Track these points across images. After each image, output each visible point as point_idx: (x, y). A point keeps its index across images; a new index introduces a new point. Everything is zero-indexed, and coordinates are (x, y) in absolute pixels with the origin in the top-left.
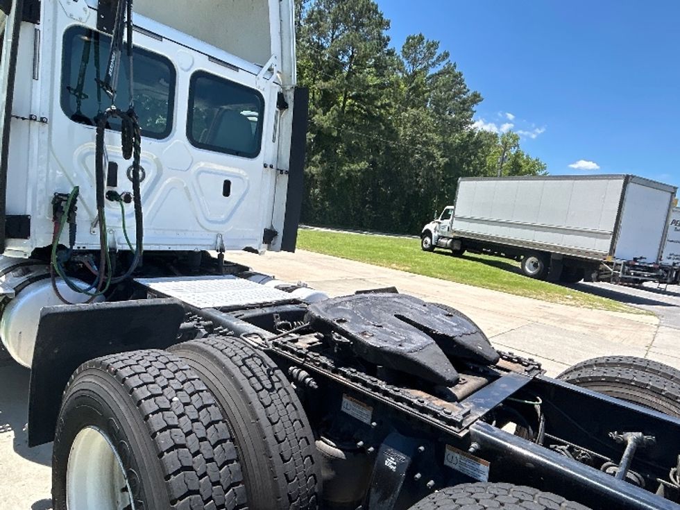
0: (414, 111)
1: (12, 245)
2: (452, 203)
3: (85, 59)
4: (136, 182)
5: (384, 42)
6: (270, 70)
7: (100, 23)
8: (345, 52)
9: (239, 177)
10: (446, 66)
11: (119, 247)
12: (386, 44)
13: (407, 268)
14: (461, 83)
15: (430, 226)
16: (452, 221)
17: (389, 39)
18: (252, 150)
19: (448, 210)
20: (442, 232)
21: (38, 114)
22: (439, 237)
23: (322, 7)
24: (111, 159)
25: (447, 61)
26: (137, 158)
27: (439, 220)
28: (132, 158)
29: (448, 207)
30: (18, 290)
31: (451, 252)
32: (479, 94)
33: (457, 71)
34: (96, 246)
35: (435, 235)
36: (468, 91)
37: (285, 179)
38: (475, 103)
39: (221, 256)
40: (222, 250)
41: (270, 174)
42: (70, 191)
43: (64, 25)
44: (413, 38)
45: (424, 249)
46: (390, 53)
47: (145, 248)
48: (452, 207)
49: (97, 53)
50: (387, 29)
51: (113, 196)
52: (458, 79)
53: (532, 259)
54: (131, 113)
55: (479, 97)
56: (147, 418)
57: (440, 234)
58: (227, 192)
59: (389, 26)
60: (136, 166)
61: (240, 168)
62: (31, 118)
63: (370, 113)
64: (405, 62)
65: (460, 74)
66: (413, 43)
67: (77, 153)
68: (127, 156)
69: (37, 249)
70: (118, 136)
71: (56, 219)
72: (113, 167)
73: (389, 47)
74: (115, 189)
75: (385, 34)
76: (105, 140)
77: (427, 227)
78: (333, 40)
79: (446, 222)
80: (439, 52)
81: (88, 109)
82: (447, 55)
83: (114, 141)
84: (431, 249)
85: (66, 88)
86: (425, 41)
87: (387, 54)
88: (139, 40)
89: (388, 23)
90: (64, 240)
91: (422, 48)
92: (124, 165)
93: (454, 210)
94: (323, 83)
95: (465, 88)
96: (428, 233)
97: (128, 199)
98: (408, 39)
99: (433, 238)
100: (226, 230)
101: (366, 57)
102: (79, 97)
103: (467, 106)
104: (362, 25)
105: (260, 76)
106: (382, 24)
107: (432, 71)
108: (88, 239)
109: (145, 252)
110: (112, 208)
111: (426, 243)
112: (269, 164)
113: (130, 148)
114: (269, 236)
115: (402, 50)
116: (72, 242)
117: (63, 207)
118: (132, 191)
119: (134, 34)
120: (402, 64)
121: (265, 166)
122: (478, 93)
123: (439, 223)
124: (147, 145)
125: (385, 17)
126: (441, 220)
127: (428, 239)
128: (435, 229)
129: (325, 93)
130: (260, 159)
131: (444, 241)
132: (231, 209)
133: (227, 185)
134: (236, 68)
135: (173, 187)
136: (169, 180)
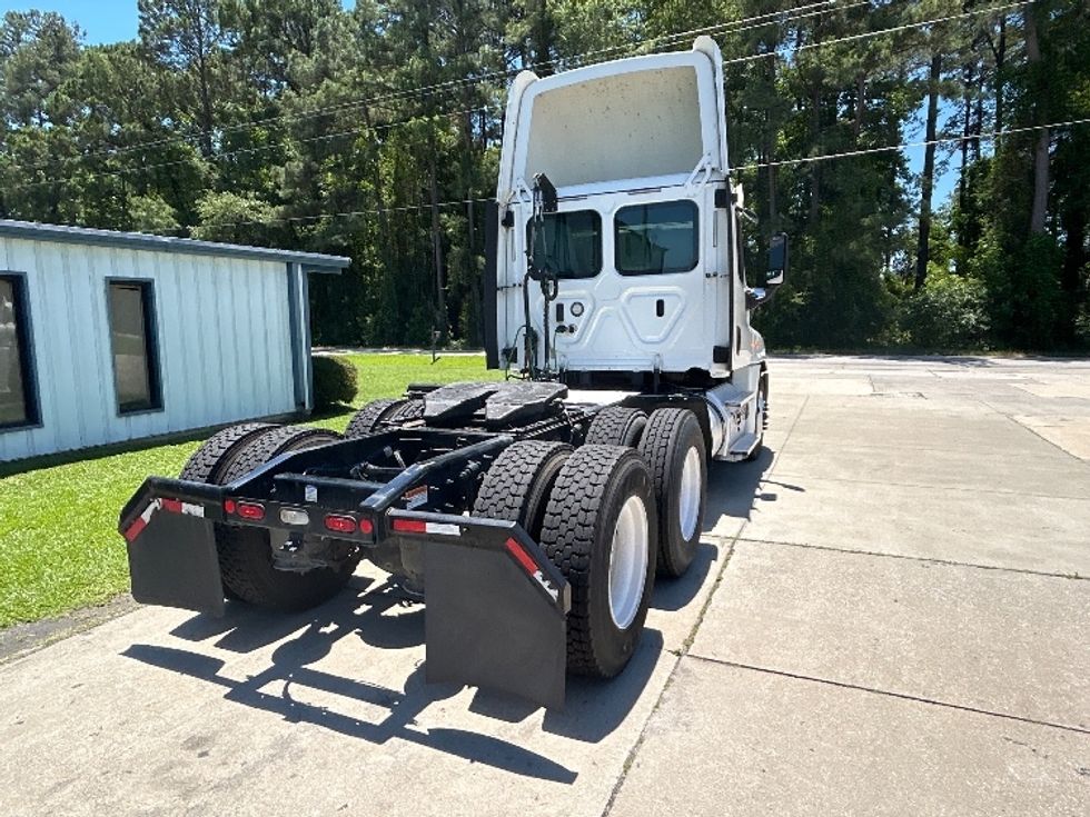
6: (703, 170)
9: (675, 294)
11: (568, 368)
18: (688, 264)
21: (517, 282)
41: (715, 284)
51: (562, 329)
58: (660, 312)
61: (673, 285)
62: (515, 285)
67: (538, 302)
72: (560, 307)
74: (562, 323)
92: (568, 305)
97: (571, 331)
100: (664, 349)
105: (688, 183)
110: (563, 337)
112: (712, 273)
121: (708, 276)
130: (700, 270)
132: (666, 327)
133: (660, 305)
134: (659, 189)
135: (606, 316)
136: (601, 311)
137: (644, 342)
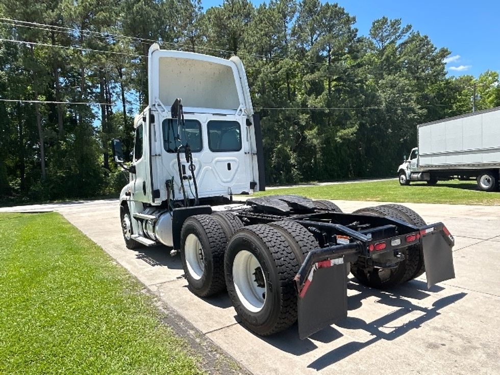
0: (391, 77)
1: (156, 201)
2: (416, 146)
3: (169, 129)
4: (192, 171)
5: (352, 34)
6: (241, 110)
7: (173, 116)
8: (323, 49)
9: (234, 161)
10: (410, 36)
11: (190, 198)
12: (356, 35)
13: (378, 199)
14: (428, 43)
15: (403, 166)
16: (418, 158)
17: (357, 31)
18: (238, 148)
19: (414, 151)
20: (413, 169)
21: (158, 154)
22: (412, 173)
23: (300, 22)
24: (183, 164)
25: (411, 31)
26: (192, 162)
27: (409, 160)
28: (190, 162)
29: (414, 149)
30: (159, 217)
31: (426, 182)
32: (447, 49)
33: (422, 36)
34: (182, 198)
35: (408, 172)
36: (436, 49)
37: (255, 157)
38: (444, 57)
39: (231, 197)
40: (231, 194)
41: (248, 156)
42: (171, 178)
43: (162, 120)
44: (378, 21)
45: (402, 184)
46: (360, 41)
47: (199, 197)
48: (416, 148)
49: (172, 127)
50: (354, 23)
51: (185, 178)
52: (424, 41)
53: (485, 176)
54: (187, 146)
55: (447, 51)
56: (205, 230)
57: (412, 171)
58: (229, 168)
59: (355, 20)
60: (192, 165)
61: (234, 157)
62: (156, 155)
63: (351, 88)
64: (374, 41)
65: (426, 37)
66: (378, 26)
67: (171, 164)
68: (188, 162)
69: (163, 201)
70: (184, 155)
71: (168, 190)
72: (184, 166)
73: (358, 36)
74: (185, 175)
75: (353, 27)
76: (180, 157)
77: (401, 167)
78: (312, 43)
79: (415, 161)
80: (403, 26)
81: (172, 147)
82: (409, 27)
83: (183, 157)
84: (407, 183)
85: (165, 141)
86: (389, 21)
87: (357, 42)
88: (186, 117)
89: (354, 19)
90: (171, 198)
91: (387, 28)
92: (187, 165)
93: (418, 150)
94: (310, 76)
95: (432, 47)
96: (403, 172)
97: (190, 178)
98: (374, 24)
99: (407, 175)
100: (231, 185)
101: (341, 48)
102: (169, 143)
103: (437, 61)
104: (334, 25)
105: (236, 115)
106: (349, 21)
107: (399, 42)
108: (179, 196)
109: (200, 199)
110: (186, 182)
111: (402, 179)
112: (247, 152)
113: (189, 158)
114: (253, 185)
115: (369, 33)
116: (174, 197)
117: (169, 184)
118: (191, 175)
119: (184, 115)
120: (372, 44)
121: (246, 153)
122: (445, 48)
123: (410, 162)
124: (194, 156)
125: (351, 16)
126: (411, 159)
127: (403, 176)
128: (407, 168)
129: (313, 83)
130: (242, 151)
131: (415, 176)
132: (232, 175)
133: (229, 165)
134: (225, 115)
135: (207, 170)
136: (205, 168)
137: (224, 182)
